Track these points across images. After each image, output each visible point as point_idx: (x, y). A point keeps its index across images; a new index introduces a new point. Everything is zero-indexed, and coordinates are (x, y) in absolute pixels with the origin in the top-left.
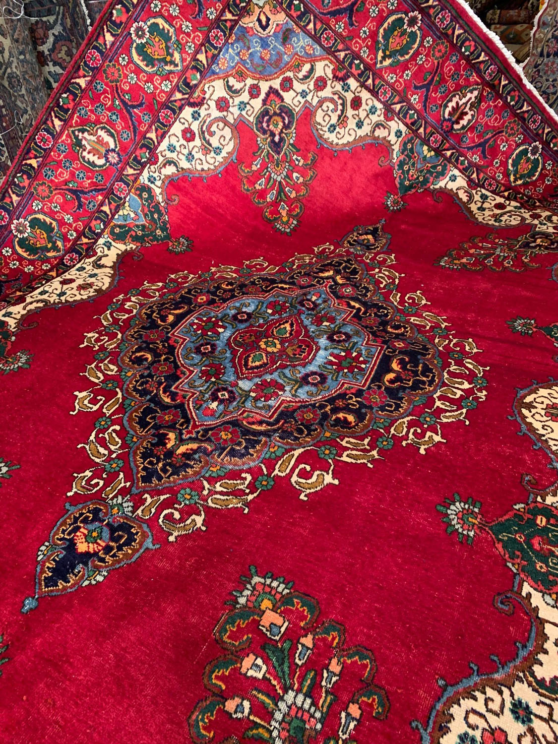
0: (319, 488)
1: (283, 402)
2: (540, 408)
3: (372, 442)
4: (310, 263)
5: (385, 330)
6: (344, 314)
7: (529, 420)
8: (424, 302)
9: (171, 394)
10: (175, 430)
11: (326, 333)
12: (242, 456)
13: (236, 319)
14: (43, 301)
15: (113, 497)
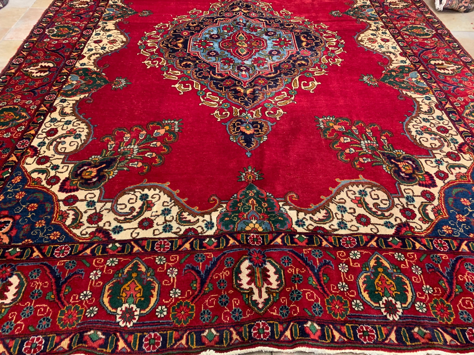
0: (316, 87)
1: (271, 64)
2: (366, 41)
3: (319, 67)
4: (222, 6)
5: (285, 27)
6: (261, 25)
7: (365, 45)
8: (290, 13)
9: (218, 75)
10: (237, 86)
11: (263, 33)
12: (276, 86)
13: (213, 38)
14: (97, 54)
15: (240, 114)
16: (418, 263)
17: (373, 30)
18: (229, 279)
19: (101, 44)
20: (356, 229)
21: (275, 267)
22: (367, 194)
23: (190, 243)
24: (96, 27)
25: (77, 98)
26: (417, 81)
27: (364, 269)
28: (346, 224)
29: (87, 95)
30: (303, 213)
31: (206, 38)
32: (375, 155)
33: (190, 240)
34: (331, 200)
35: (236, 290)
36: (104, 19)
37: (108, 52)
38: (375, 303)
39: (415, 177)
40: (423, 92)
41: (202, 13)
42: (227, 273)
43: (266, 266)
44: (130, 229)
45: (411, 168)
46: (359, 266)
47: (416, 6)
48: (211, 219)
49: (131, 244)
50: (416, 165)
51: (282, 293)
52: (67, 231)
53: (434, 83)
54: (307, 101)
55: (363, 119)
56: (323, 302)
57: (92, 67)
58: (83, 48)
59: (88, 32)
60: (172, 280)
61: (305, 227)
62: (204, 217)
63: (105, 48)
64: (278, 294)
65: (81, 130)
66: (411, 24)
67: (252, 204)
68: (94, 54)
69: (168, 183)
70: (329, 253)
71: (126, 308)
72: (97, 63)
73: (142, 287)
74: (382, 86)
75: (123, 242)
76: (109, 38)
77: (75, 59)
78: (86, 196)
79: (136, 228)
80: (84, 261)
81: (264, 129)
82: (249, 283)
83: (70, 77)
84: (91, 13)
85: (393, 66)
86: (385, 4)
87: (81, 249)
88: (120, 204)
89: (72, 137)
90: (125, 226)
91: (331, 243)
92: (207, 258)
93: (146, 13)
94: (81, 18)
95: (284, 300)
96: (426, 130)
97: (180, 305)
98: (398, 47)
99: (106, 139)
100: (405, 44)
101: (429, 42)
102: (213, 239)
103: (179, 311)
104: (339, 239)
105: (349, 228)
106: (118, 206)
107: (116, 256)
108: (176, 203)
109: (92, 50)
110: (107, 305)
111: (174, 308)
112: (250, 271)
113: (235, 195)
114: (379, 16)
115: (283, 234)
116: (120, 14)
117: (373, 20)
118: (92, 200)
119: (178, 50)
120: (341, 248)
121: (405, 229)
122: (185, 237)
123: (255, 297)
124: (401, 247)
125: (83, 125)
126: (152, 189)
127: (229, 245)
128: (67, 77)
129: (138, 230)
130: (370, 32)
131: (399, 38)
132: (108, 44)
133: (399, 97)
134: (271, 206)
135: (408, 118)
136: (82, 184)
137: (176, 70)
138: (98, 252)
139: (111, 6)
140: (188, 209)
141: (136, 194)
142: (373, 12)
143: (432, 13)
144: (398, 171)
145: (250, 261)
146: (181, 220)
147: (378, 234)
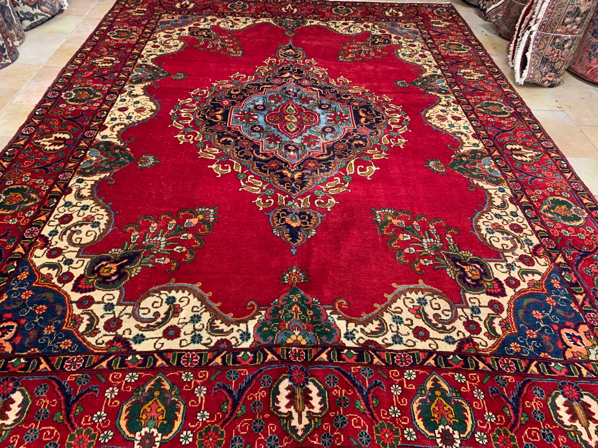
0: (374, 173)
1: (323, 144)
2: (434, 118)
3: (379, 149)
4: (269, 71)
5: (342, 99)
6: (314, 94)
7: (433, 123)
8: (348, 81)
9: (263, 154)
10: (284, 169)
11: (316, 106)
12: (328, 171)
13: (258, 110)
14: (121, 124)
15: (286, 203)
16: (481, 386)
17: (443, 105)
18: (266, 400)
19: (127, 113)
20: (412, 344)
21: (319, 388)
22: (426, 303)
23: (222, 357)
24: (121, 91)
25: (96, 178)
26: (490, 169)
27: (419, 392)
28: (401, 338)
29: (108, 174)
30: (353, 324)
31: (249, 109)
32: (438, 256)
33: (221, 353)
34: (385, 309)
35: (273, 413)
36: (131, 82)
37: (134, 123)
38: (430, 432)
39: (483, 284)
40: (497, 182)
41: (246, 79)
42: (263, 394)
43: (308, 386)
44: (153, 338)
45: (478, 273)
46: (414, 388)
47: (493, 77)
48: (247, 329)
49: (154, 357)
50: (484, 270)
51: (325, 418)
52: (80, 339)
53: (510, 172)
54: (363, 190)
55: (426, 213)
56: (370, 430)
57: (115, 141)
58: (106, 117)
59: (112, 97)
60: (200, 401)
61: (355, 341)
62: (239, 326)
63: (131, 117)
64: (320, 420)
65: (100, 217)
66: (488, 99)
67: (295, 311)
68: (118, 125)
69: (199, 284)
70: (381, 372)
71: (146, 433)
72: (122, 135)
73: (166, 408)
74: (449, 174)
75: (145, 354)
76: (136, 105)
77: (96, 130)
78: (103, 297)
79: (160, 338)
80: (99, 376)
81: (312, 222)
82: (288, 406)
83: (88, 152)
84: (116, 74)
85: (465, 150)
86: (458, 74)
87: (96, 361)
88: (143, 308)
89: (89, 225)
90: (147, 334)
91: (383, 361)
92: (240, 375)
93: (180, 76)
94: (105, 79)
95: (327, 427)
96: (497, 228)
97: (208, 430)
98: (471, 128)
99: (129, 229)
100: (479, 124)
101: (506, 122)
102: (248, 353)
103: (207, 437)
104: (393, 355)
105: (405, 343)
106: (140, 310)
107: (137, 371)
108: (208, 308)
109: (116, 119)
110: (124, 429)
111: (201, 434)
112: (289, 391)
113: (277, 300)
114: (451, 89)
115: (329, 349)
116: (150, 76)
117: (444, 94)
118: (111, 302)
119: (217, 123)
120: (395, 366)
121: (468, 345)
122: (216, 350)
123: (295, 422)
124: (463, 366)
125: (102, 211)
126: (180, 291)
127: (267, 361)
128: (86, 152)
129: (163, 340)
130: (439, 107)
131: (473, 116)
132: (135, 113)
133: (469, 188)
134: (317, 314)
135: (478, 213)
136: (99, 283)
137: (213, 147)
138: (115, 366)
139: (140, 66)
140: (221, 316)
141: (162, 296)
142: (444, 84)
143: (511, 87)
144: (463, 276)
145: (291, 380)
146: (212, 329)
147: (438, 350)
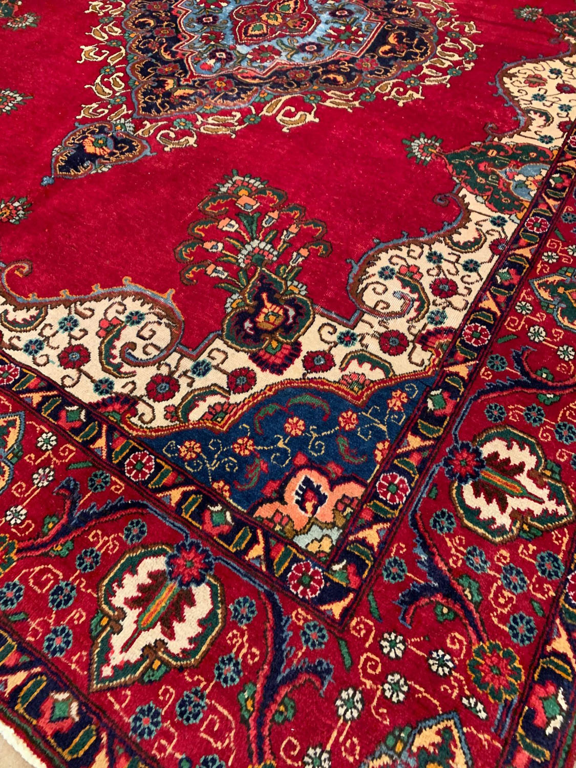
0: (300, 124)
1: (277, 64)
2: (521, 77)
3: (356, 96)
5: (388, 11)
7: (508, 85)
9: (172, 53)
10: (172, 77)
11: (329, 10)
12: (234, 99)
15: (117, 120)
16: (60, 468)
17: (567, 63)
20: (43, 362)
22: (139, 323)
26: (521, 183)
28: (41, 349)
32: (245, 272)
34: (69, 303)
39: (263, 341)
45: (277, 323)
50: (294, 323)
74: (433, 167)
81: (125, 156)
96: (408, 274)
105: (38, 356)
121: (118, 407)
124: (72, 429)
133: (438, 197)
135: (403, 240)
144: (247, 316)
147: (67, 389)
